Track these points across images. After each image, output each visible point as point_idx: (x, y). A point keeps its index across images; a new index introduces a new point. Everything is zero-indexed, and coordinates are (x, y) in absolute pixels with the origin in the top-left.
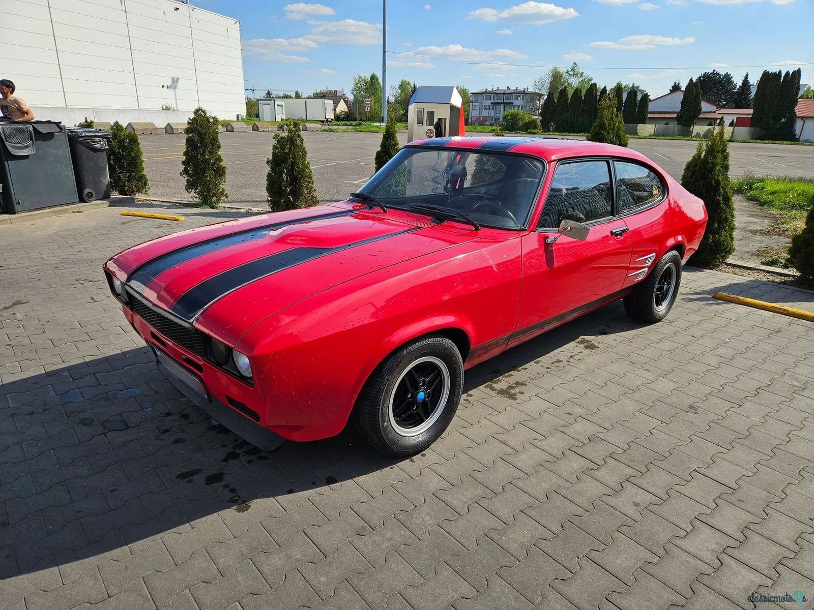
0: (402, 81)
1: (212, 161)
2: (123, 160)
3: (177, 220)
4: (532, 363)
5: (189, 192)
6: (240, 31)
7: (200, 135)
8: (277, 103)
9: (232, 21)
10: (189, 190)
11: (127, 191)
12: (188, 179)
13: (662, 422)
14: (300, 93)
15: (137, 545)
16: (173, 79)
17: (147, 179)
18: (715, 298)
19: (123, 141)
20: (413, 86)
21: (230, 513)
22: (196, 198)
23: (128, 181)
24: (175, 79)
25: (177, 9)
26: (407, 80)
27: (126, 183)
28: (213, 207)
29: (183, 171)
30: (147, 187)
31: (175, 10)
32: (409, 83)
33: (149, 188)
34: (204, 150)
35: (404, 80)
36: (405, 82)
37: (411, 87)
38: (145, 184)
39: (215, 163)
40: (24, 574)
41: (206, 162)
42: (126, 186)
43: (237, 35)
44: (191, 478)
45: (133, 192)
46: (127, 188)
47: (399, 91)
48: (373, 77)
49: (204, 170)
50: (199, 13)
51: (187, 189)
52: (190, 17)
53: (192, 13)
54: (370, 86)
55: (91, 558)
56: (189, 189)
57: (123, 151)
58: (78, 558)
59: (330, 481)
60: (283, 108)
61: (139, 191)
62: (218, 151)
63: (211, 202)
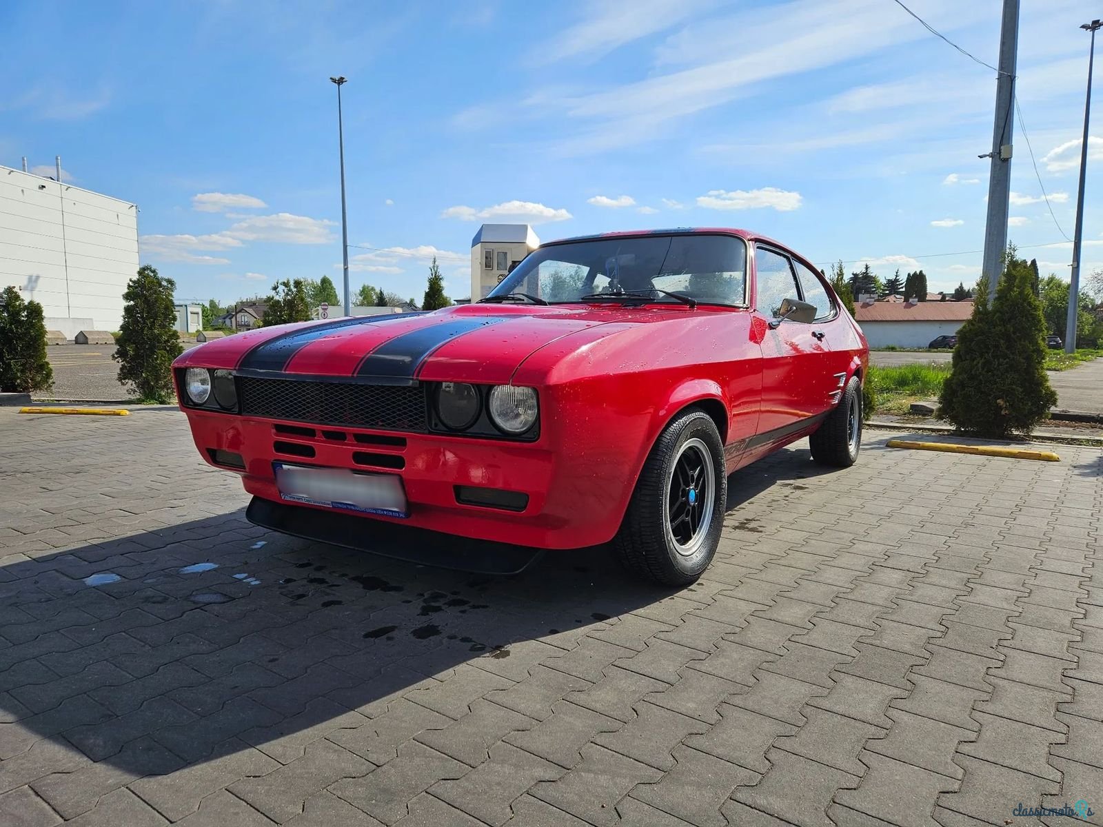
0: (364, 286)
1: (165, 338)
2: (16, 341)
3: (119, 415)
4: (746, 503)
5: (123, 384)
6: (138, 218)
7: (146, 301)
8: (190, 309)
9: (126, 205)
10: (123, 381)
11: (18, 385)
12: (122, 365)
13: (950, 537)
14: (217, 302)
15: (371, 708)
16: (30, 278)
17: (51, 370)
18: (888, 446)
19: (18, 313)
20: (379, 292)
21: (485, 661)
22: (135, 391)
23: (22, 371)
24: (34, 278)
25: (43, 187)
26: (371, 285)
27: (19, 374)
28: (162, 403)
29: (117, 353)
30: (51, 381)
31: (40, 188)
32: (373, 289)
33: (54, 383)
34: (154, 322)
35: (366, 285)
36: (368, 287)
37: (376, 293)
38: (48, 375)
39: (168, 341)
40: (199, 763)
41: (157, 338)
42: (19, 378)
43: (133, 222)
44: (390, 634)
45: (26, 389)
46: (19, 381)
47: (361, 298)
48: (325, 281)
49: (152, 350)
50: (77, 193)
51: (120, 379)
52: (62, 198)
53: (65, 193)
54: (320, 292)
55: (305, 731)
56: (124, 379)
57: (17, 328)
58: (282, 734)
59: (601, 618)
60: (198, 317)
61: (37, 386)
62: (174, 324)
63: (160, 396)
